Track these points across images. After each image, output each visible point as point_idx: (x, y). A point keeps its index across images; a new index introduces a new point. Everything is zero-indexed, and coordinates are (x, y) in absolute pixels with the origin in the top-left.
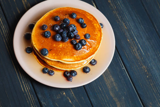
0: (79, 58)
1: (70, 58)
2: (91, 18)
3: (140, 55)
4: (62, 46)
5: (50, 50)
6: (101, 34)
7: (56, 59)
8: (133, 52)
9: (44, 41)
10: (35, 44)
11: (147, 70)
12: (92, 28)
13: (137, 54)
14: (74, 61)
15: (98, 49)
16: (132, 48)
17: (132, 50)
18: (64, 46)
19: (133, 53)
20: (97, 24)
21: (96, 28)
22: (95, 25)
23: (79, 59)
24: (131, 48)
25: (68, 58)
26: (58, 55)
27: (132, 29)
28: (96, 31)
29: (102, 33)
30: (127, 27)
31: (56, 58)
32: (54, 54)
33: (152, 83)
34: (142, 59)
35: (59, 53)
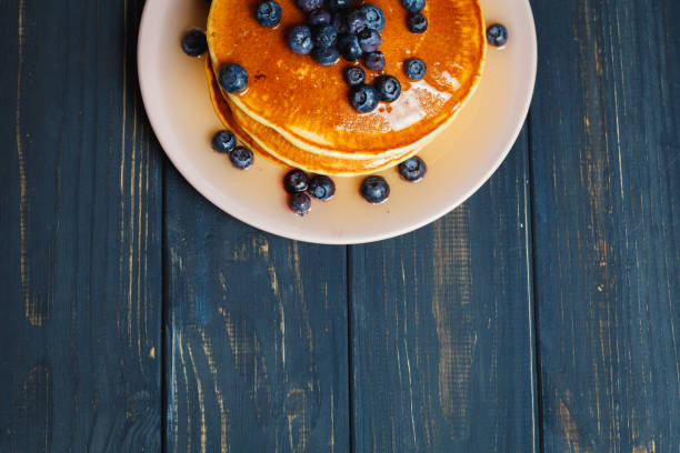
0: (353, 140)
1: (320, 132)
3: (606, 194)
4: (307, 78)
5: (258, 77)
6: (475, 73)
7: (266, 118)
8: (585, 174)
9: (250, 35)
10: (213, 34)
11: (611, 262)
12: (448, 41)
13: (597, 190)
14: (330, 148)
15: (441, 128)
16: (589, 157)
17: (585, 169)
18: (313, 76)
19: (586, 178)
20: (477, 31)
21: (466, 44)
22: (466, 30)
23: (352, 145)
24: (584, 158)
25: (311, 129)
26: (280, 103)
27: (619, 82)
28: (458, 58)
29: (481, 71)
30: (603, 64)
31: (268, 113)
32: (265, 98)
33: (605, 319)
34: (610, 212)
35: (284, 98)
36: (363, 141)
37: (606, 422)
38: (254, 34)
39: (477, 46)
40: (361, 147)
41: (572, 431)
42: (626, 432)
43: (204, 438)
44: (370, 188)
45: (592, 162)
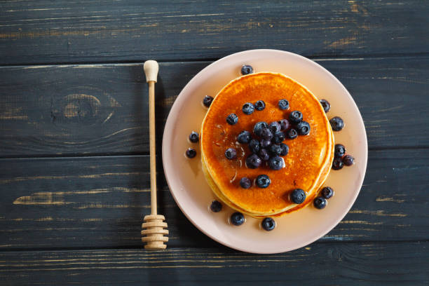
0: (322, 133)
1: (320, 150)
2: (239, 85)
3: (222, 22)
4: (293, 159)
5: (295, 184)
7: (316, 178)
8: (211, 32)
9: (273, 191)
10: (273, 211)
11: (257, 20)
12: (266, 91)
14: (328, 144)
15: (308, 91)
16: (203, 30)
17: (208, 32)
18: (292, 156)
19: (213, 32)
20: (255, 77)
21: (265, 82)
22: (257, 83)
23: (324, 133)
24: (202, 33)
25: (319, 154)
26: (308, 171)
27: (164, 15)
28: (272, 85)
30: (154, 23)
31: (313, 177)
32: (305, 179)
33: (287, 24)
34: (232, 20)
35: (305, 169)
36: (322, 128)
37: (339, 24)
38: (272, 189)
39: (264, 76)
40: (324, 129)
41: (345, 41)
42: (344, 15)
43: (351, 222)
45: (205, 28)
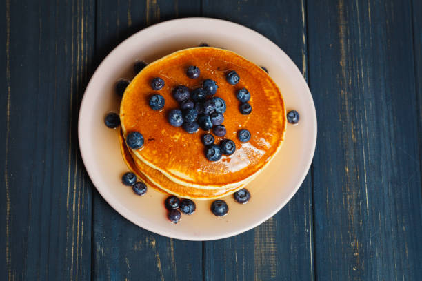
0: (206, 178)
1: (187, 173)
2: (273, 95)
3: (358, 212)
4: (180, 141)
5: (150, 140)
6: (280, 139)
7: (155, 164)
8: (346, 200)
9: (146, 115)
10: (124, 115)
11: (361, 253)
12: (264, 120)
13: (353, 210)
14: (193, 183)
15: (260, 171)
16: (348, 190)
17: (346, 197)
18: (183, 140)
19: (346, 203)
20: (281, 114)
21: (274, 121)
22: (275, 113)
23: (206, 181)
24: (345, 189)
25: (182, 171)
26: (163, 156)
27: (366, 148)
28: (270, 130)
29: (284, 137)
30: (356, 136)
31: (156, 161)
32: (154, 152)
34: (361, 223)
35: (166, 153)
36: (213, 179)
38: (148, 115)
40: (212, 182)
44: (217, 207)
45: (350, 193)
